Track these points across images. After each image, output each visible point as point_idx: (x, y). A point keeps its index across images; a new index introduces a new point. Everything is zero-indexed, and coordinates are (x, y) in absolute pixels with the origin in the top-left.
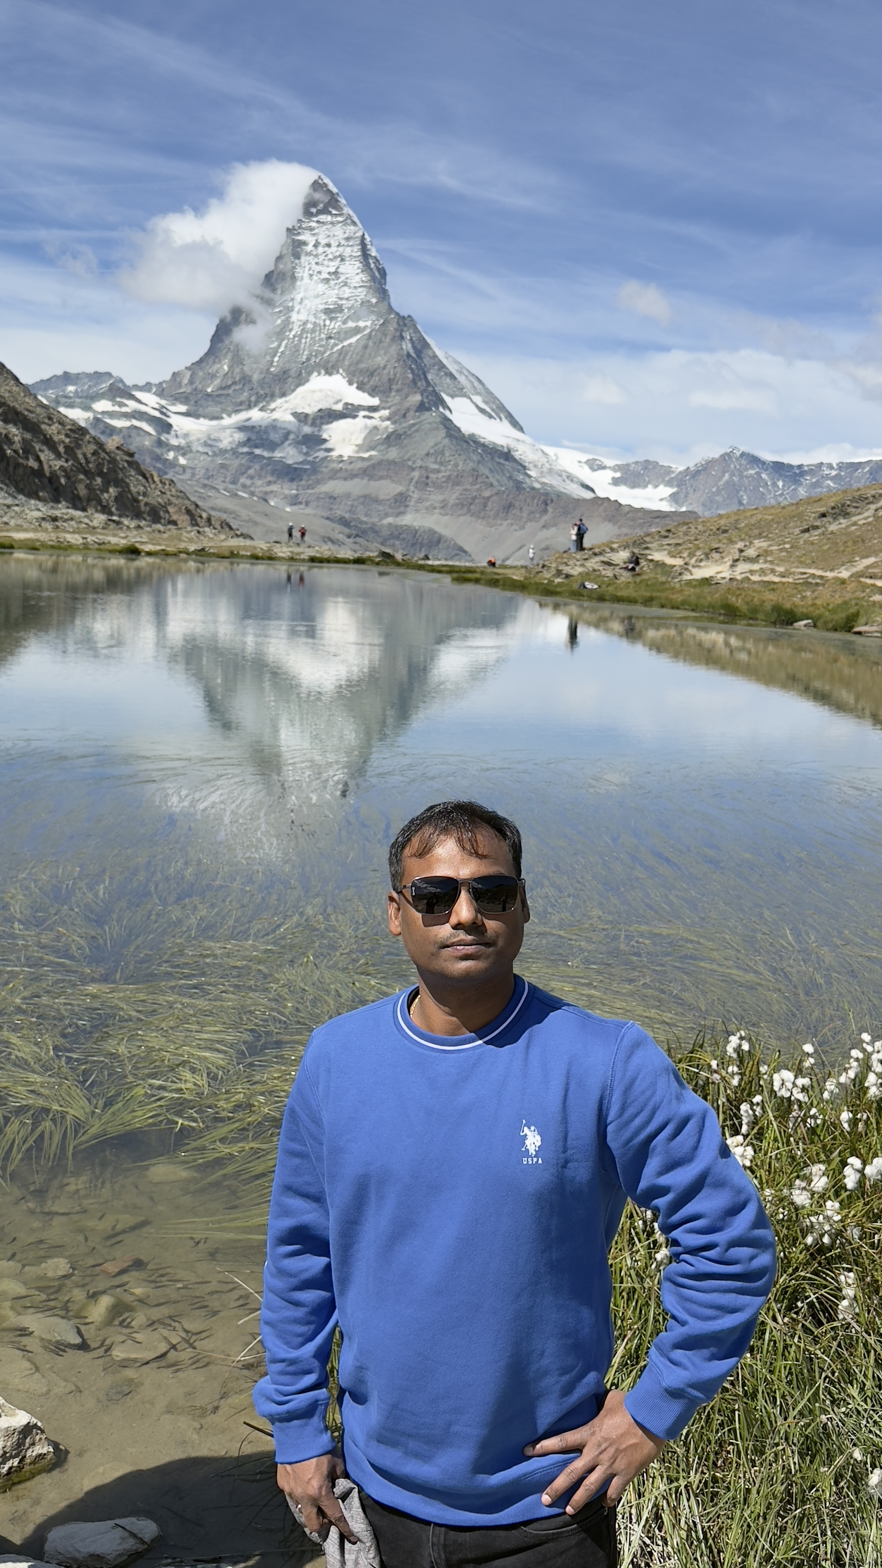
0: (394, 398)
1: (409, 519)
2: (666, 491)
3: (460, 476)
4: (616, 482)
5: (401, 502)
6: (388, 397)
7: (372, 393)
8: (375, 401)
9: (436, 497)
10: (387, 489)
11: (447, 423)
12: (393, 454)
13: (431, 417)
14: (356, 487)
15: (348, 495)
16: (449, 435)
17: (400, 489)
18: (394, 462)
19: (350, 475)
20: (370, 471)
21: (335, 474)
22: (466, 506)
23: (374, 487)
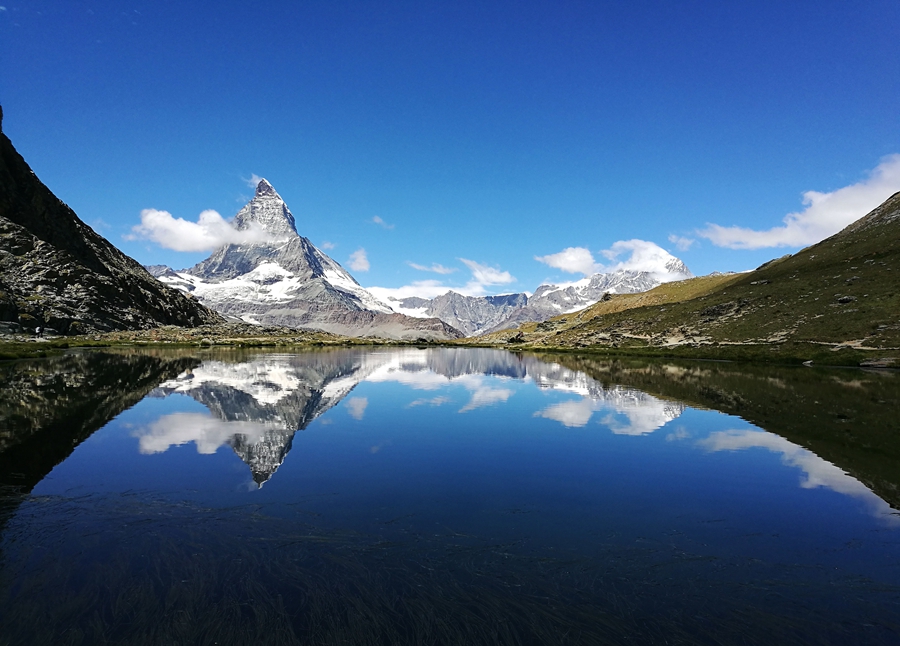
0: (301, 273)
1: (311, 325)
2: (423, 309)
3: (333, 305)
4: (401, 306)
5: (306, 318)
6: (297, 272)
7: (291, 270)
8: (291, 274)
9: (322, 315)
10: (299, 312)
11: (325, 282)
12: (301, 297)
13: (318, 281)
14: (285, 312)
15: (280, 316)
16: (327, 288)
17: (305, 312)
18: (301, 300)
19: (282, 307)
20: (291, 305)
21: (274, 307)
22: (335, 318)
23: (293, 312)
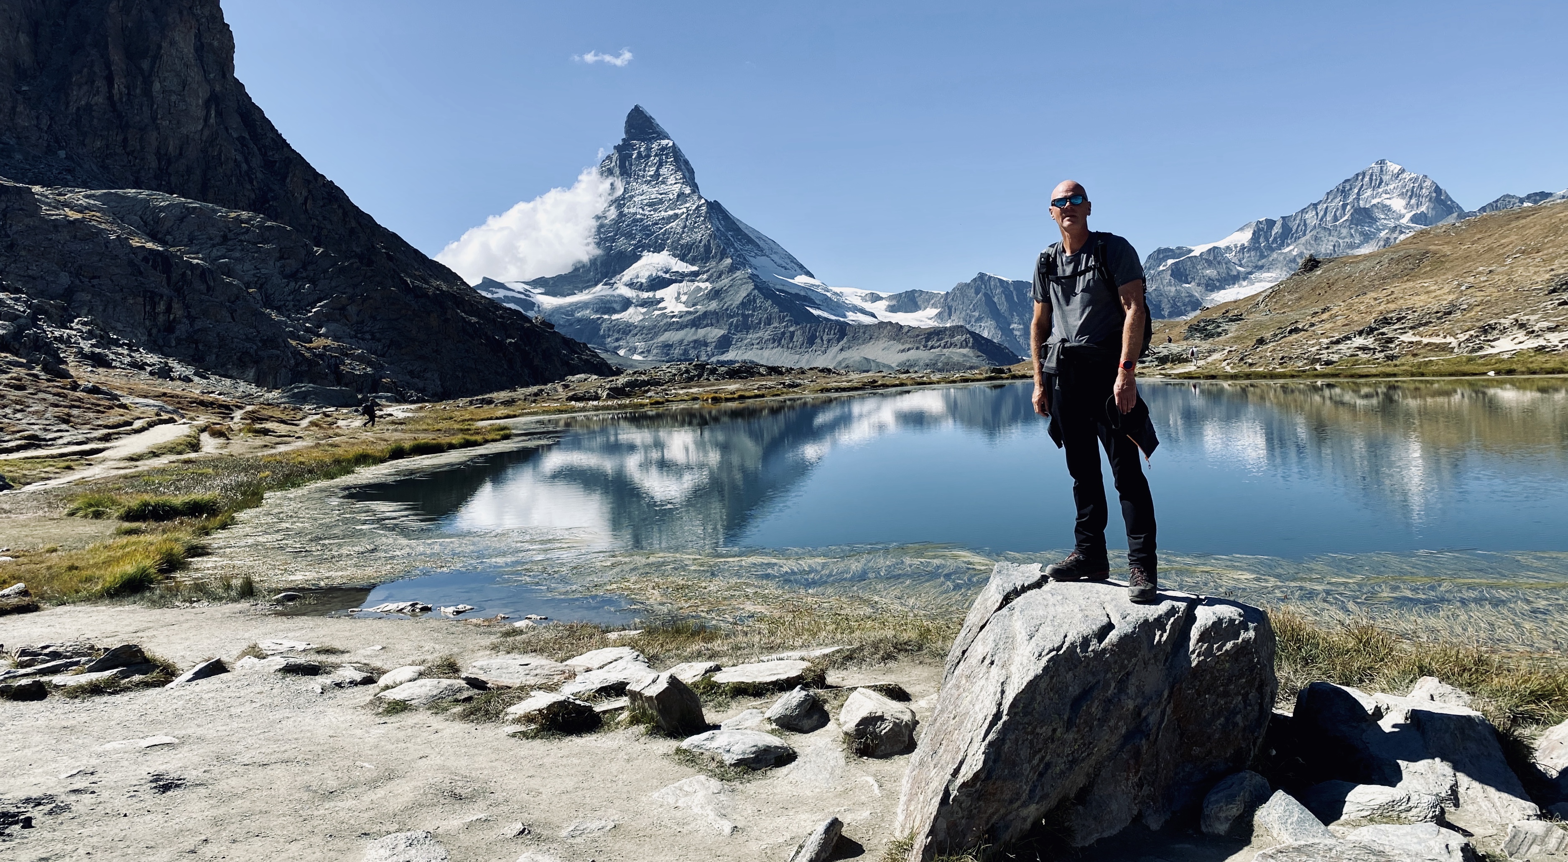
0: (710, 264)
1: (730, 356)
2: (932, 312)
3: (770, 318)
4: (892, 309)
5: (724, 344)
6: (705, 263)
7: (693, 262)
8: (695, 268)
9: (752, 336)
10: (714, 333)
12: (713, 305)
13: (741, 276)
14: (689, 335)
15: (681, 342)
17: (723, 333)
18: (715, 313)
19: (681, 327)
20: (697, 322)
21: (669, 327)
22: (777, 340)
23: (701, 333)
